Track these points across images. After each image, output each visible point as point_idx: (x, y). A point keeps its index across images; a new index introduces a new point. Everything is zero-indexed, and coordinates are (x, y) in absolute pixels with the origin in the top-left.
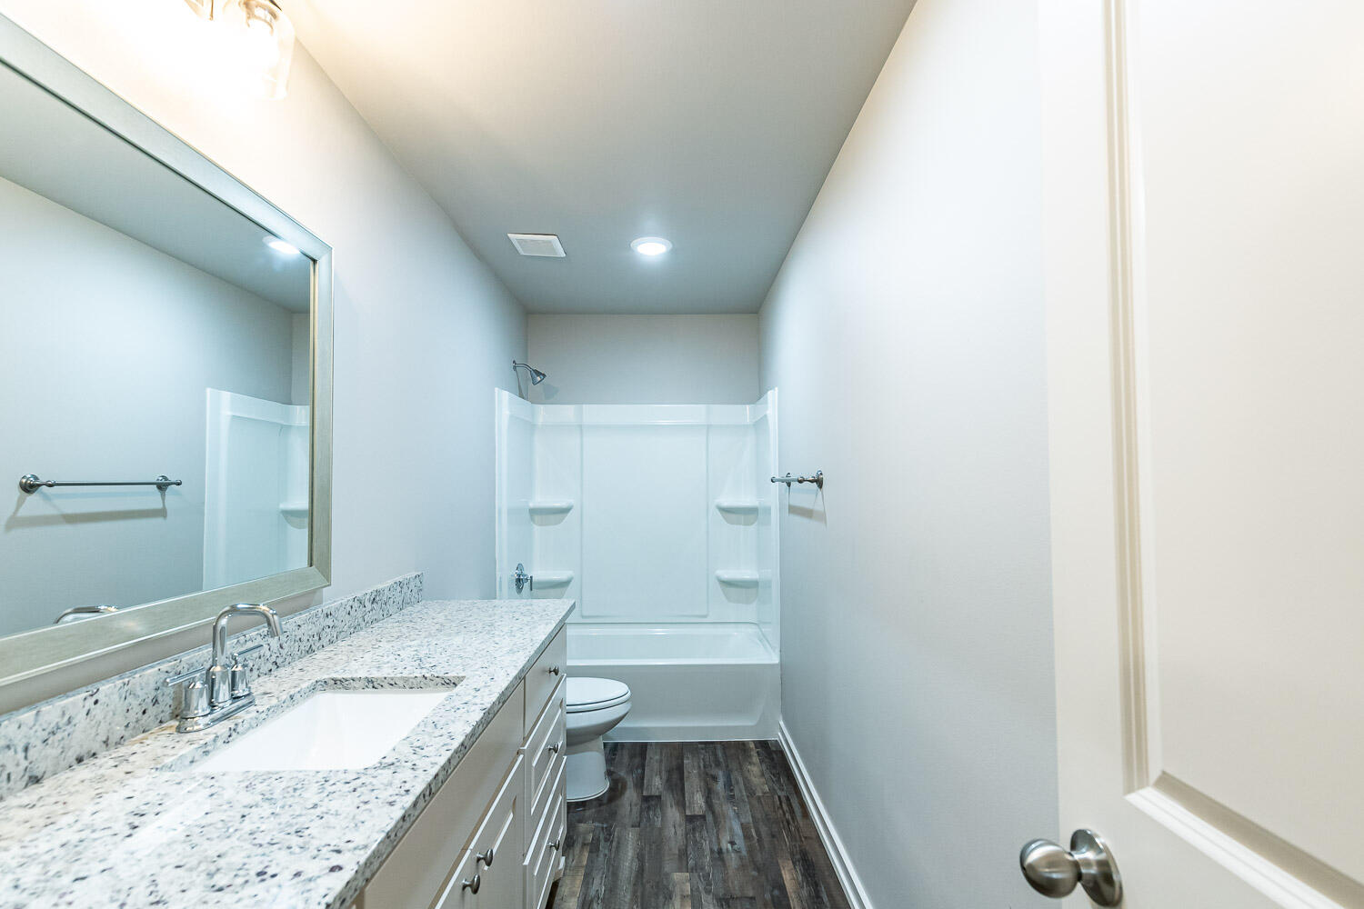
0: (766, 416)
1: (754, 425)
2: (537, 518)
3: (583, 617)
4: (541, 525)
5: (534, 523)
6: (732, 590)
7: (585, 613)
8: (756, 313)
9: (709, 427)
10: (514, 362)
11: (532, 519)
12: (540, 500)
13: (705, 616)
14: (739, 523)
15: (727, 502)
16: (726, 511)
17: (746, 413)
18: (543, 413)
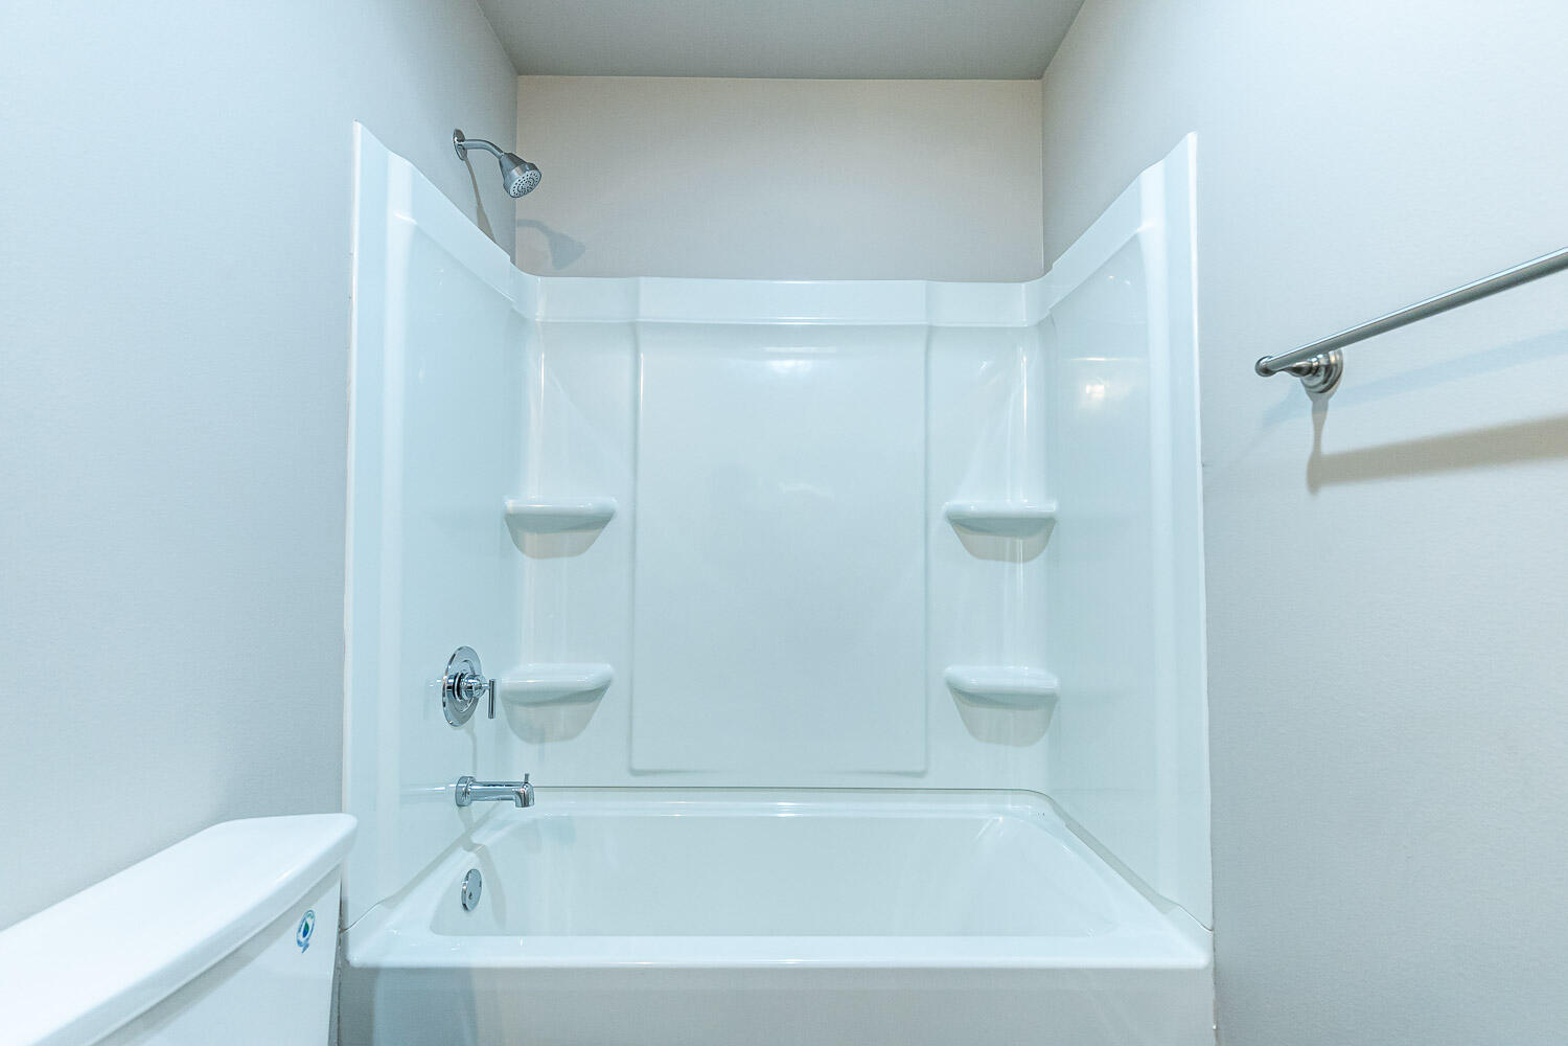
0: (1135, 239)
1: (1040, 325)
2: (530, 538)
3: (635, 773)
4: (533, 557)
5: (522, 550)
6: (983, 712)
7: (637, 766)
8: (1040, 77)
9: (931, 331)
10: (459, 134)
11: (517, 541)
12: (535, 495)
13: (921, 774)
14: (999, 557)
15: (974, 502)
16: (965, 524)
17: (1018, 304)
18: (545, 296)
